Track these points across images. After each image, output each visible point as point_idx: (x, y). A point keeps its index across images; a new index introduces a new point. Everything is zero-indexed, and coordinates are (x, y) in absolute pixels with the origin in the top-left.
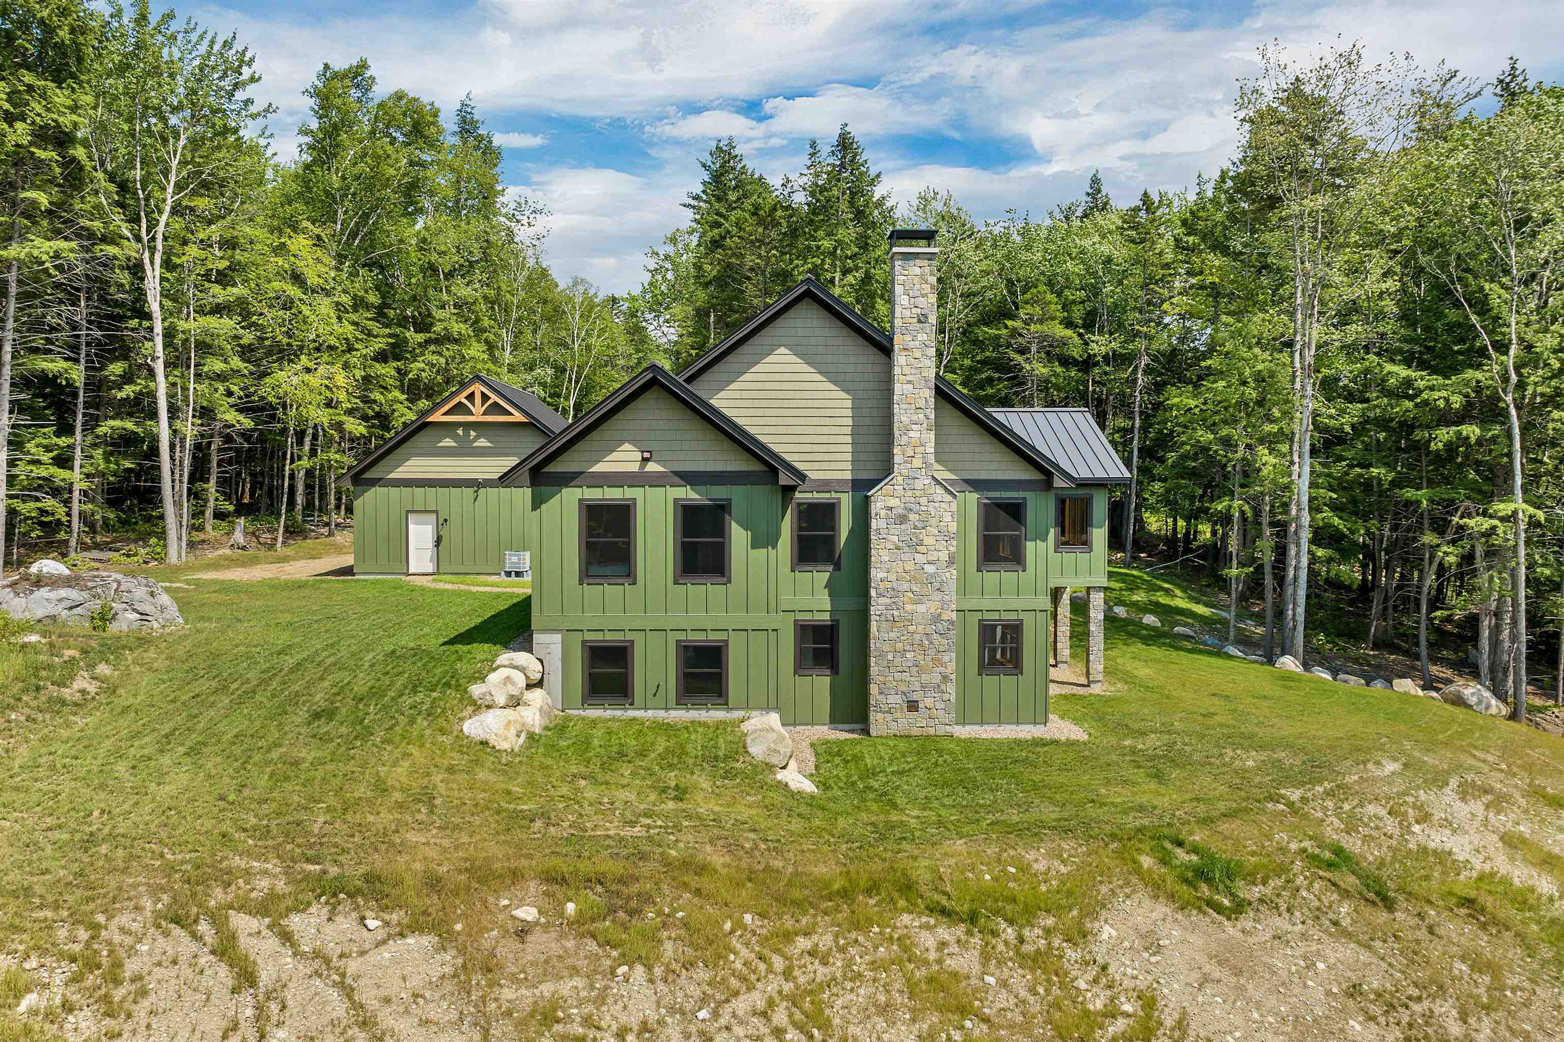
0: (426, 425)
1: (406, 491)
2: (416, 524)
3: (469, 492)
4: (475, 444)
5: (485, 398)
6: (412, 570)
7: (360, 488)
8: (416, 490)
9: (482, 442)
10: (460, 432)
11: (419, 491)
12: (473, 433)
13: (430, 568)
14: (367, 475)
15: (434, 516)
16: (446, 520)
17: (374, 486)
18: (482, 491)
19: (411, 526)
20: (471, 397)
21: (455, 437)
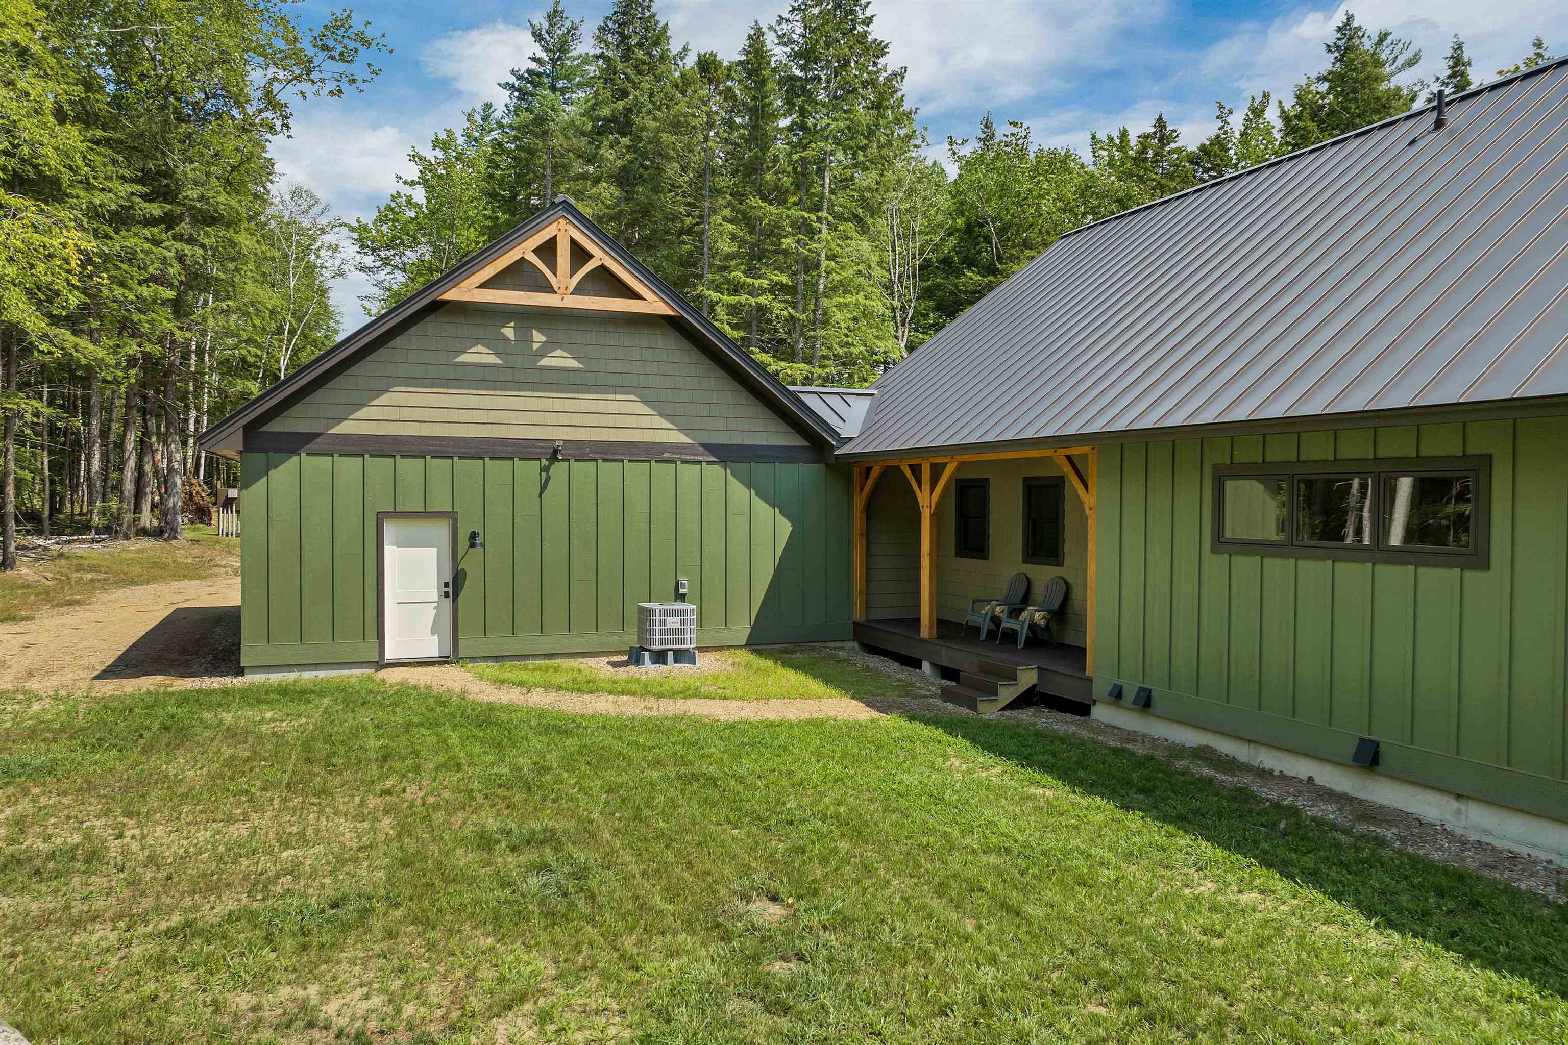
0: (437, 306)
1: (379, 466)
2: (399, 545)
3: (529, 470)
4: (545, 362)
5: (580, 255)
6: (390, 654)
7: (259, 458)
8: (405, 464)
9: (560, 359)
10: (509, 332)
11: (410, 468)
12: (538, 337)
13: (431, 648)
14: (275, 426)
15: (442, 530)
16: (473, 536)
17: (295, 451)
18: (559, 470)
19: (390, 552)
20: (548, 250)
21: (497, 344)
